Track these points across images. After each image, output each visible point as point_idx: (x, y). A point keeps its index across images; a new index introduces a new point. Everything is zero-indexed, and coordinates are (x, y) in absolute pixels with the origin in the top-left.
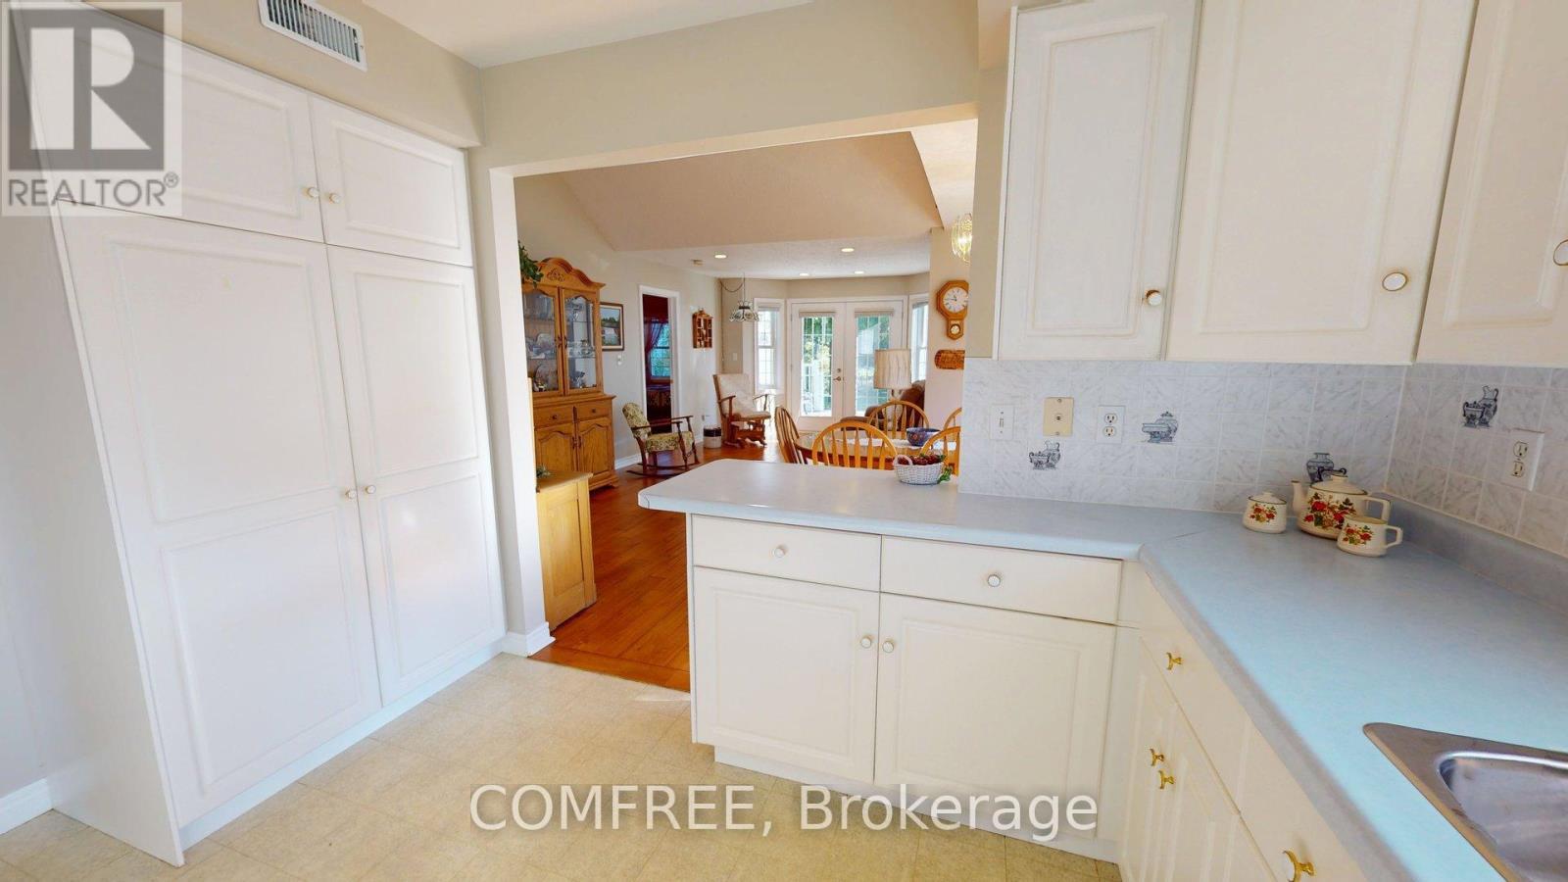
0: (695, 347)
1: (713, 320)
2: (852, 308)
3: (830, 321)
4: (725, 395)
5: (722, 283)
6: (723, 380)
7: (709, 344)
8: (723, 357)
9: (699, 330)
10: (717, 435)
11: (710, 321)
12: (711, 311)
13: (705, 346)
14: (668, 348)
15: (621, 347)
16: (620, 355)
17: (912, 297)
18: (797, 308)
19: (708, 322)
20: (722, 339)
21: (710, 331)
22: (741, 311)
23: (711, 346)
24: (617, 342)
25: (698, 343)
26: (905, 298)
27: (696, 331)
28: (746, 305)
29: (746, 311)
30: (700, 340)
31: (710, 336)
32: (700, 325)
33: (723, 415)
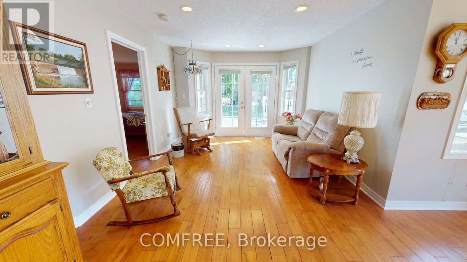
0: (160, 90)
1: (170, 73)
2: (249, 69)
3: (237, 76)
4: (183, 122)
5: (173, 50)
6: (180, 111)
7: (168, 89)
8: (177, 97)
9: (162, 79)
10: (181, 149)
11: (168, 73)
12: (168, 67)
13: (167, 89)
14: (141, 91)
15: (89, 89)
16: (88, 98)
17: (282, 64)
18: (217, 69)
19: (167, 74)
20: (175, 85)
21: (168, 80)
22: (192, 66)
23: (169, 90)
24: (81, 83)
25: (162, 87)
26: (278, 64)
27: (160, 79)
28: (194, 62)
29: (195, 66)
30: (163, 85)
31: (169, 83)
32: (162, 76)
33: (183, 134)
